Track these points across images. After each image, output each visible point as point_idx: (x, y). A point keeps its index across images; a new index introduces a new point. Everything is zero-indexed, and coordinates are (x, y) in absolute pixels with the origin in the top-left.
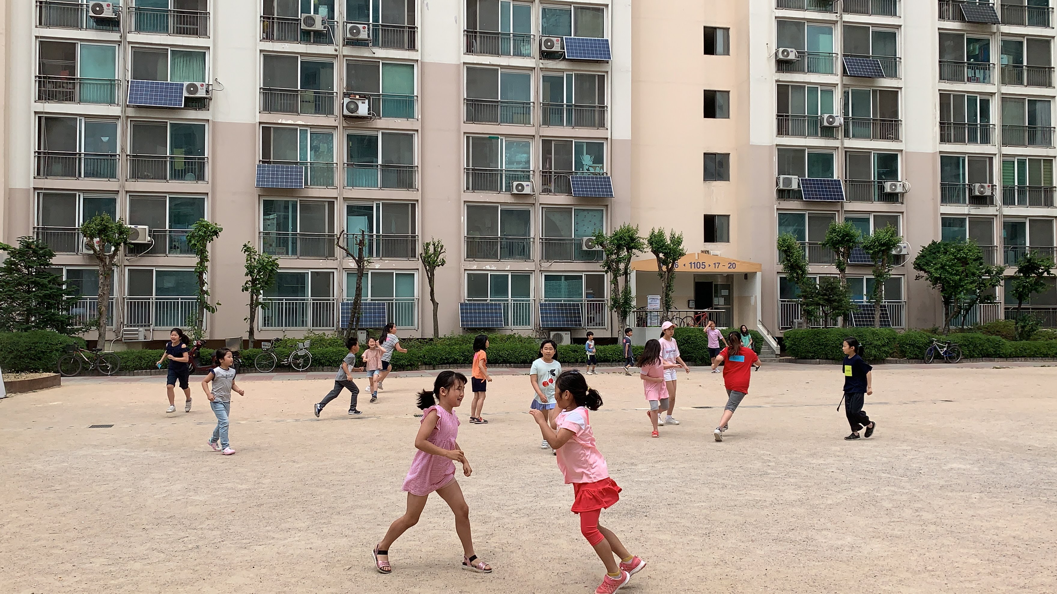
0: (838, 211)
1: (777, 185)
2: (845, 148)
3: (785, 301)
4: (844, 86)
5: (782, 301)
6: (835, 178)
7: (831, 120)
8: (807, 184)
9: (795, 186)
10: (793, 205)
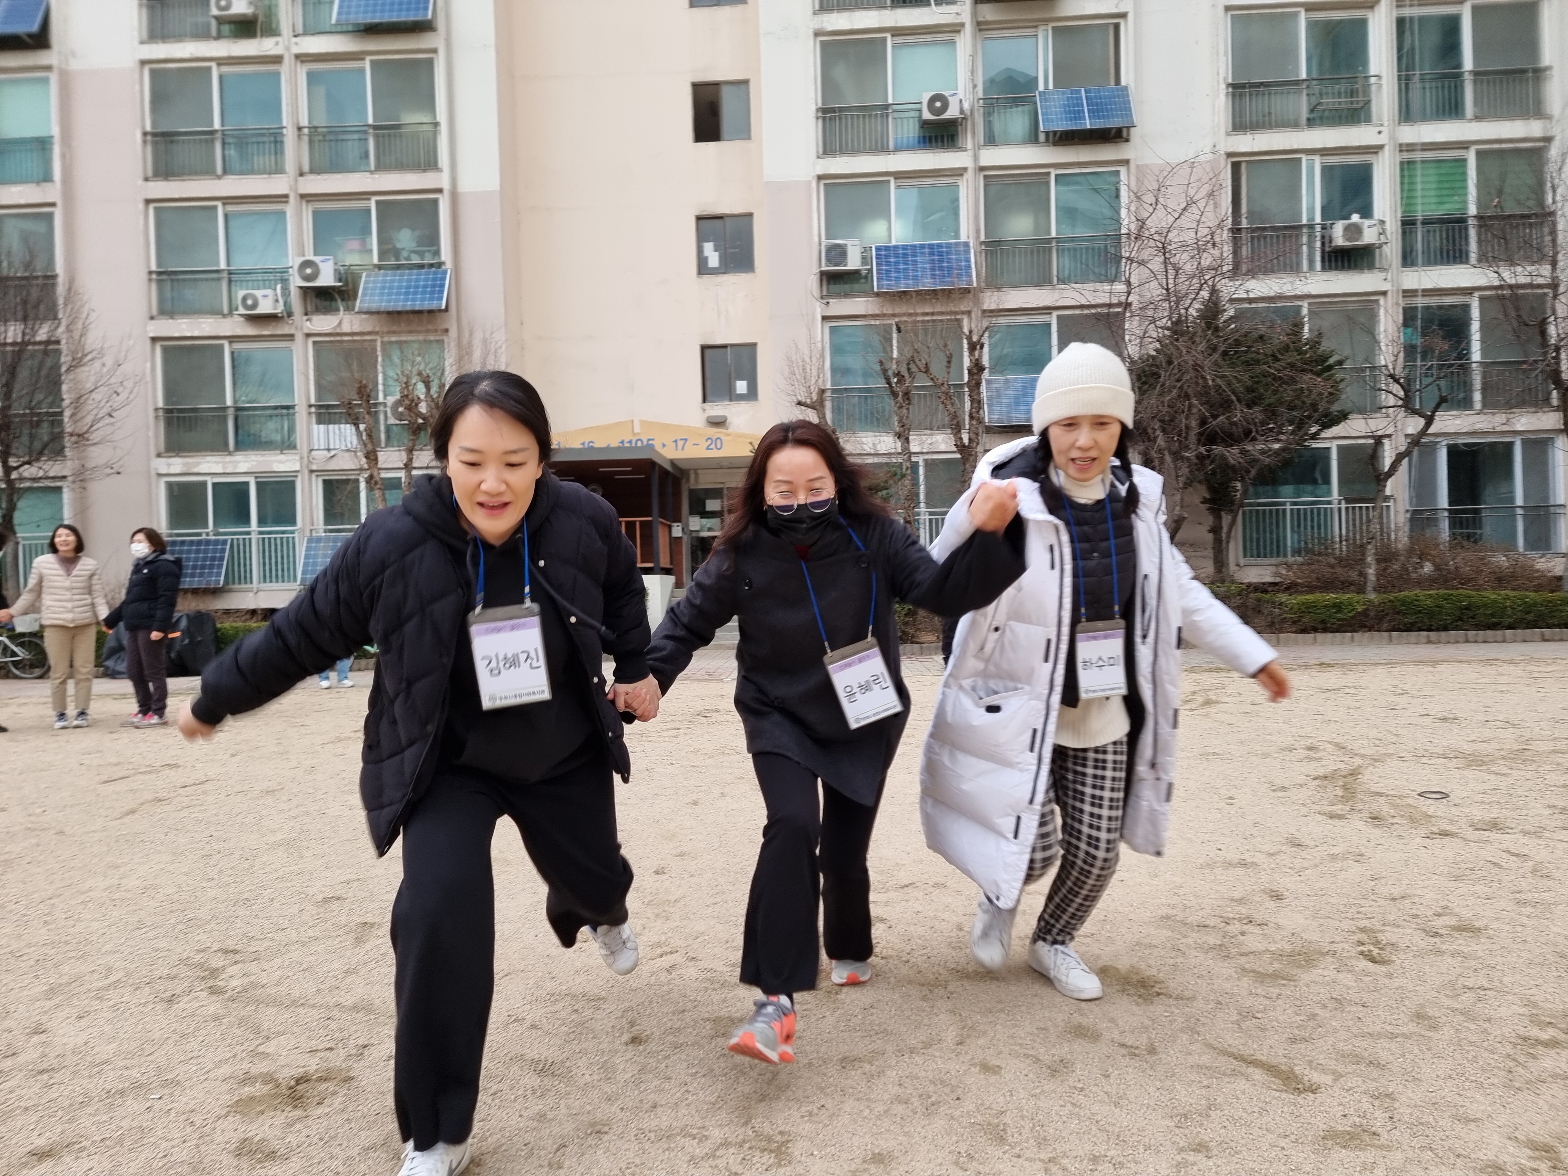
0: (968, 313)
1: (818, 262)
2: (982, 169)
4: (978, 25)
6: (963, 238)
7: (938, 104)
8: (889, 256)
9: (853, 262)
10: (859, 305)
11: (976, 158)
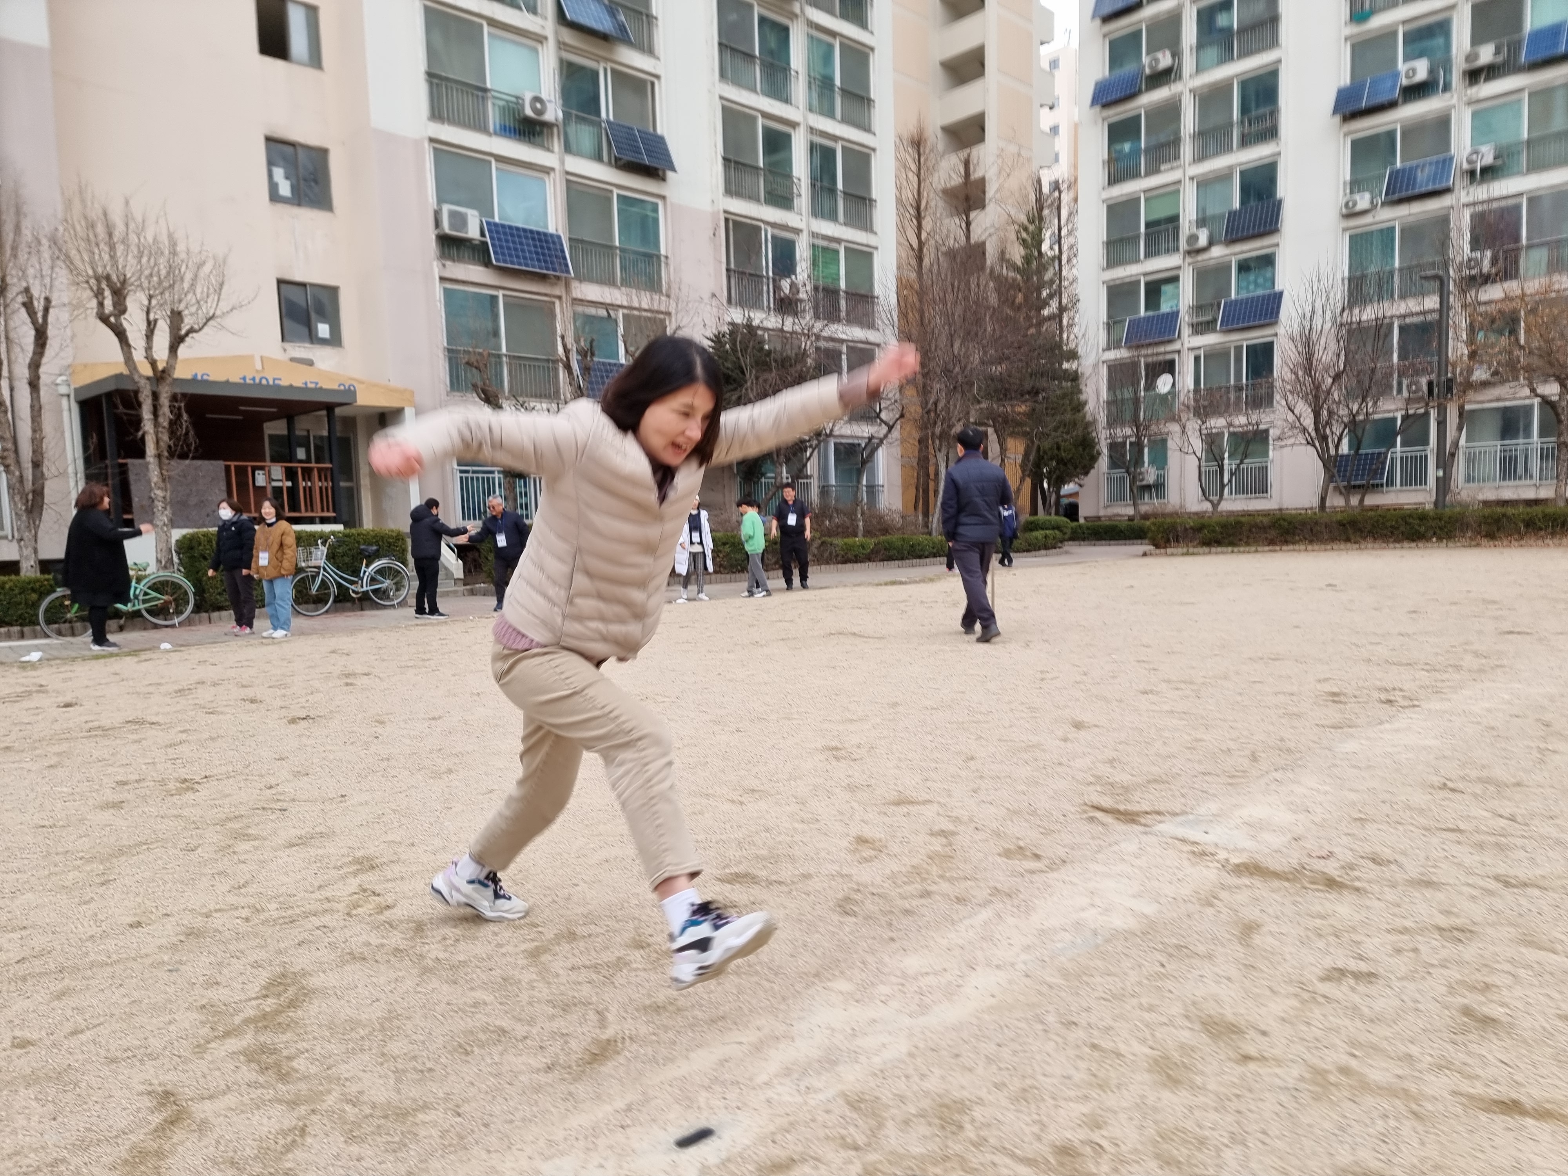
0: (560, 298)
1: (437, 223)
2: (568, 173)
3: (467, 472)
4: (561, 45)
5: (461, 472)
6: (551, 230)
7: (538, 106)
8: (498, 232)
9: (473, 232)
10: (474, 272)
11: (562, 162)
